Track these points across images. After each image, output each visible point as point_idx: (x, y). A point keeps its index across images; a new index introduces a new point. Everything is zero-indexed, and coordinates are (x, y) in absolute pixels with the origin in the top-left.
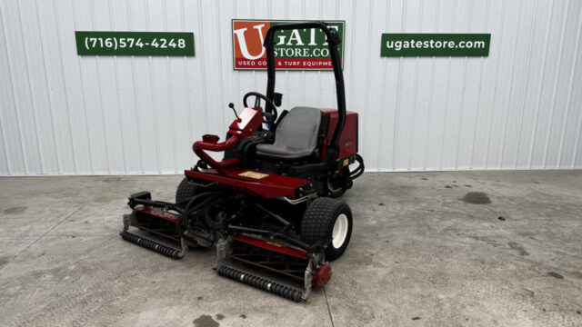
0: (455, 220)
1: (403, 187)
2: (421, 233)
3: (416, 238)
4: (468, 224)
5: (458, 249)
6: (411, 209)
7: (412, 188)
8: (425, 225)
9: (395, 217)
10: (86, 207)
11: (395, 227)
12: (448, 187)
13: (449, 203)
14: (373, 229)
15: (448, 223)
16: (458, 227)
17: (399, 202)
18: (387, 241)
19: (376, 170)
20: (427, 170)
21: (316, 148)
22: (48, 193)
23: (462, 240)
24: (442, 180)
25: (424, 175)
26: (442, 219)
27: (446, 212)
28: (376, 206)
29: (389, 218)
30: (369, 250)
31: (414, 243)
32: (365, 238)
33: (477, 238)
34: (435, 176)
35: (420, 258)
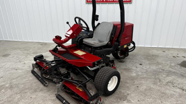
0: (174, 77)
1: (153, 55)
2: (155, 83)
3: (152, 86)
4: (180, 80)
5: (172, 96)
6: (154, 68)
7: (157, 56)
8: (158, 79)
9: (145, 72)
10: (29, 56)
11: (144, 78)
12: (174, 57)
13: (173, 66)
14: (133, 79)
15: (170, 79)
16: (174, 81)
17: (149, 64)
18: (138, 87)
19: (143, 46)
20: (166, 47)
21: (109, 41)
22: (20, 49)
23: (175, 90)
24: (172, 53)
25: (164, 50)
26: (167, 76)
27: (170, 71)
28: (138, 65)
29: (142, 72)
30: (127, 91)
31: (150, 89)
32: (128, 83)
33: (183, 90)
34: (169, 50)
35: (151, 99)
